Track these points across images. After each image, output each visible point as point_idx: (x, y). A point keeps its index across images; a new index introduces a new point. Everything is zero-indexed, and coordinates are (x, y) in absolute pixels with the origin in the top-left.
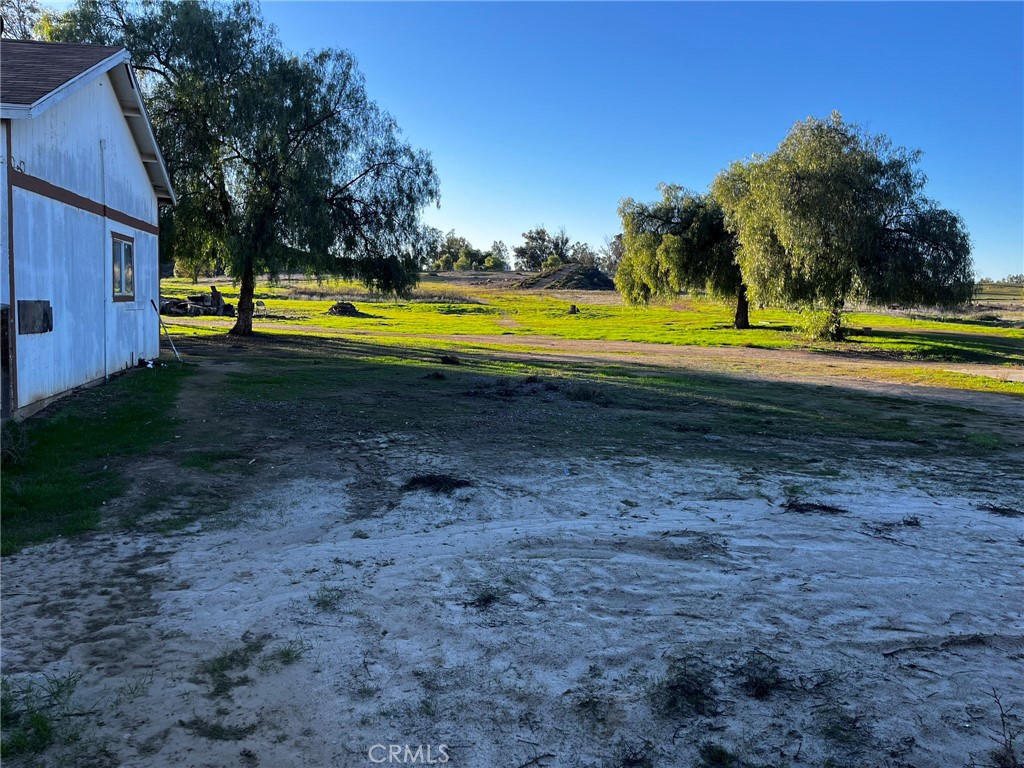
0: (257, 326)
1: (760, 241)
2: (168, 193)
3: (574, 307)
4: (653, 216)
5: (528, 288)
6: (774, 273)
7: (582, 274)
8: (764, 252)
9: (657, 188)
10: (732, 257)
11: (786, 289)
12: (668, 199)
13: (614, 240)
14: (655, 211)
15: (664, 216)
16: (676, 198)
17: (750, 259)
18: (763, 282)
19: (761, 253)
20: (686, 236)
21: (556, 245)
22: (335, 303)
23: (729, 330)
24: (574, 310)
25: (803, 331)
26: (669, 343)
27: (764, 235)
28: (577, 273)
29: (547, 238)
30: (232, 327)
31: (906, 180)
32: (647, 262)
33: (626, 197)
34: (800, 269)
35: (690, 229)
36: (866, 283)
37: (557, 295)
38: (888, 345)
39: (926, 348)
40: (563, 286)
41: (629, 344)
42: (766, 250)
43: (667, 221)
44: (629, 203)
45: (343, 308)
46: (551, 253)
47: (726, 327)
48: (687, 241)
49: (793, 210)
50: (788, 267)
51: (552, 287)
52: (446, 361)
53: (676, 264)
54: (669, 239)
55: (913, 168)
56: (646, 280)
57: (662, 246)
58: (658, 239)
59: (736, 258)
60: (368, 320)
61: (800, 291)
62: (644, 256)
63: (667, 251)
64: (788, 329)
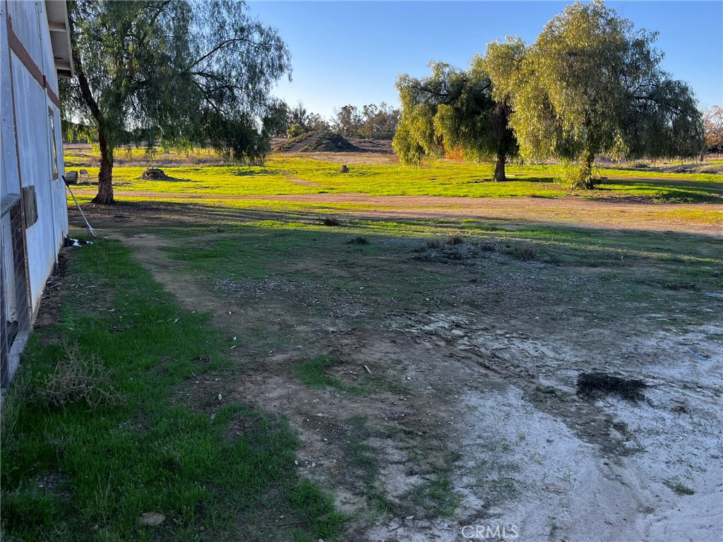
0: (119, 195)
1: (535, 108)
2: (68, 64)
3: (345, 166)
4: (425, 89)
5: (286, 151)
6: (548, 135)
7: (328, 139)
8: (538, 117)
9: (428, 65)
10: (506, 122)
11: (558, 147)
12: (437, 74)
13: (341, 111)
14: (427, 85)
15: (433, 89)
16: (443, 73)
17: (523, 123)
18: (536, 143)
19: (536, 119)
20: (455, 105)
21: (296, 116)
22: (145, 169)
23: (491, 183)
24: (345, 170)
25: (561, 182)
26: (465, 196)
27: (538, 103)
28: (324, 138)
29: (288, 110)
30: (94, 197)
31: (646, 57)
32: (423, 128)
33: (403, 73)
34: (569, 132)
35: (459, 100)
36: (626, 141)
37: (316, 157)
38: (634, 191)
39: (665, 192)
40: (315, 149)
41: (430, 199)
42: (539, 117)
43: (436, 93)
44: (404, 79)
45: (154, 173)
46: (292, 122)
47: (487, 180)
48: (457, 110)
49: (567, 82)
50: (559, 130)
51: (306, 150)
52: (329, 223)
53: (450, 129)
54: (443, 109)
55: (650, 46)
56: (422, 143)
57: (438, 114)
58: (434, 110)
59: (510, 123)
60: (178, 183)
61: (567, 150)
62: (421, 123)
63: (442, 118)
64: (551, 180)
